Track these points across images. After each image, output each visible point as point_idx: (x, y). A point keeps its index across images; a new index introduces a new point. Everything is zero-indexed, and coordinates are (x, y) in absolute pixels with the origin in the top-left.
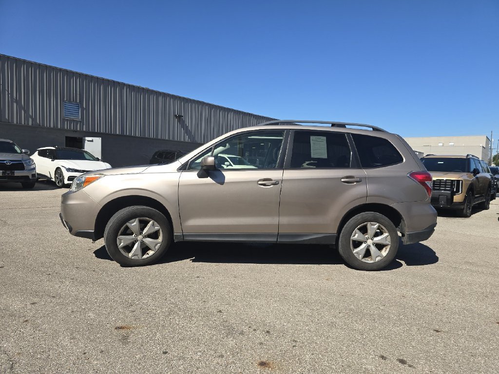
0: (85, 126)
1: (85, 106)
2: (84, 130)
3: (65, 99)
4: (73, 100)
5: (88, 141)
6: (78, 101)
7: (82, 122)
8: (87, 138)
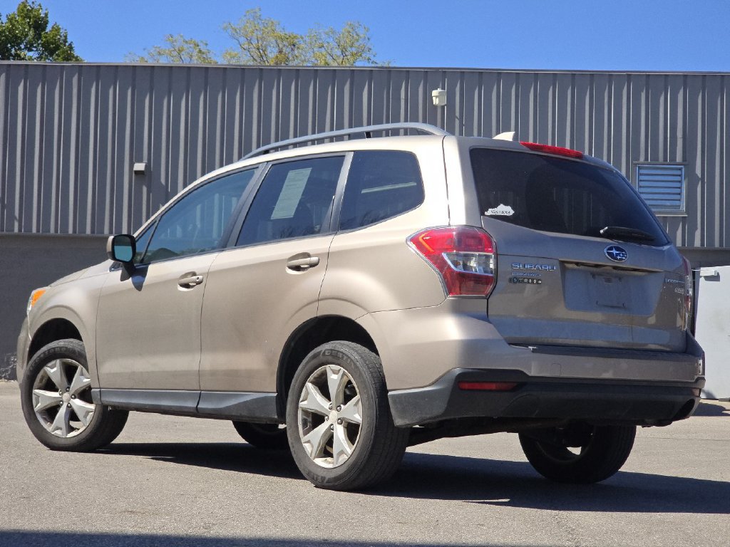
0: (698, 233)
1: (698, 172)
2: (697, 243)
3: (642, 159)
4: (665, 159)
5: (708, 278)
6: (679, 158)
7: (688, 221)
8: (706, 271)
